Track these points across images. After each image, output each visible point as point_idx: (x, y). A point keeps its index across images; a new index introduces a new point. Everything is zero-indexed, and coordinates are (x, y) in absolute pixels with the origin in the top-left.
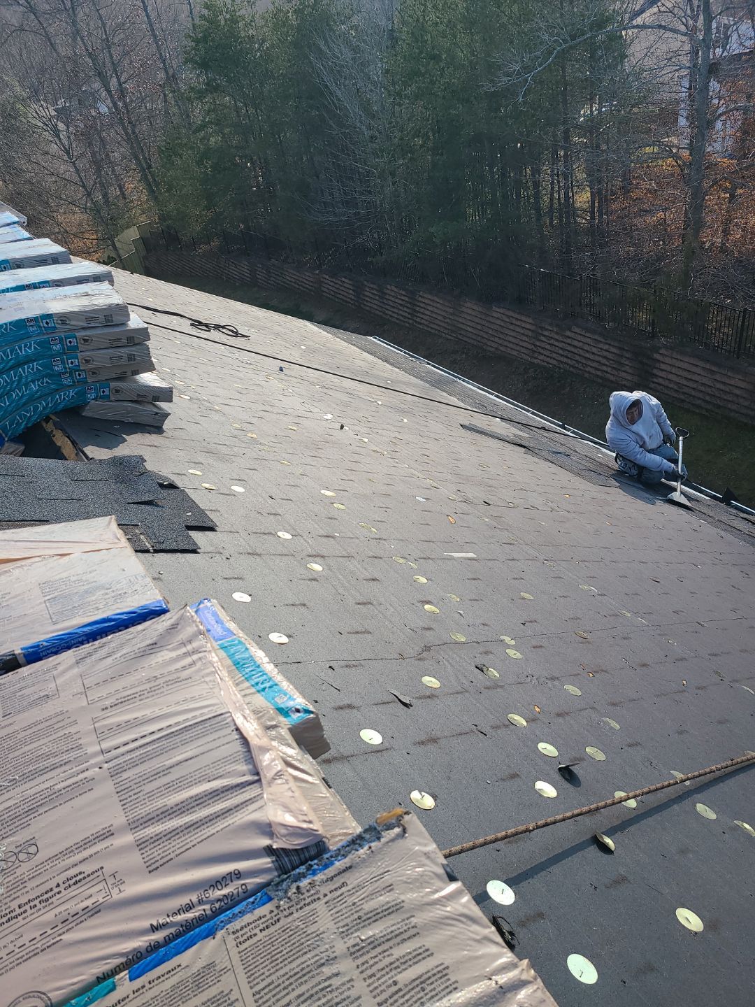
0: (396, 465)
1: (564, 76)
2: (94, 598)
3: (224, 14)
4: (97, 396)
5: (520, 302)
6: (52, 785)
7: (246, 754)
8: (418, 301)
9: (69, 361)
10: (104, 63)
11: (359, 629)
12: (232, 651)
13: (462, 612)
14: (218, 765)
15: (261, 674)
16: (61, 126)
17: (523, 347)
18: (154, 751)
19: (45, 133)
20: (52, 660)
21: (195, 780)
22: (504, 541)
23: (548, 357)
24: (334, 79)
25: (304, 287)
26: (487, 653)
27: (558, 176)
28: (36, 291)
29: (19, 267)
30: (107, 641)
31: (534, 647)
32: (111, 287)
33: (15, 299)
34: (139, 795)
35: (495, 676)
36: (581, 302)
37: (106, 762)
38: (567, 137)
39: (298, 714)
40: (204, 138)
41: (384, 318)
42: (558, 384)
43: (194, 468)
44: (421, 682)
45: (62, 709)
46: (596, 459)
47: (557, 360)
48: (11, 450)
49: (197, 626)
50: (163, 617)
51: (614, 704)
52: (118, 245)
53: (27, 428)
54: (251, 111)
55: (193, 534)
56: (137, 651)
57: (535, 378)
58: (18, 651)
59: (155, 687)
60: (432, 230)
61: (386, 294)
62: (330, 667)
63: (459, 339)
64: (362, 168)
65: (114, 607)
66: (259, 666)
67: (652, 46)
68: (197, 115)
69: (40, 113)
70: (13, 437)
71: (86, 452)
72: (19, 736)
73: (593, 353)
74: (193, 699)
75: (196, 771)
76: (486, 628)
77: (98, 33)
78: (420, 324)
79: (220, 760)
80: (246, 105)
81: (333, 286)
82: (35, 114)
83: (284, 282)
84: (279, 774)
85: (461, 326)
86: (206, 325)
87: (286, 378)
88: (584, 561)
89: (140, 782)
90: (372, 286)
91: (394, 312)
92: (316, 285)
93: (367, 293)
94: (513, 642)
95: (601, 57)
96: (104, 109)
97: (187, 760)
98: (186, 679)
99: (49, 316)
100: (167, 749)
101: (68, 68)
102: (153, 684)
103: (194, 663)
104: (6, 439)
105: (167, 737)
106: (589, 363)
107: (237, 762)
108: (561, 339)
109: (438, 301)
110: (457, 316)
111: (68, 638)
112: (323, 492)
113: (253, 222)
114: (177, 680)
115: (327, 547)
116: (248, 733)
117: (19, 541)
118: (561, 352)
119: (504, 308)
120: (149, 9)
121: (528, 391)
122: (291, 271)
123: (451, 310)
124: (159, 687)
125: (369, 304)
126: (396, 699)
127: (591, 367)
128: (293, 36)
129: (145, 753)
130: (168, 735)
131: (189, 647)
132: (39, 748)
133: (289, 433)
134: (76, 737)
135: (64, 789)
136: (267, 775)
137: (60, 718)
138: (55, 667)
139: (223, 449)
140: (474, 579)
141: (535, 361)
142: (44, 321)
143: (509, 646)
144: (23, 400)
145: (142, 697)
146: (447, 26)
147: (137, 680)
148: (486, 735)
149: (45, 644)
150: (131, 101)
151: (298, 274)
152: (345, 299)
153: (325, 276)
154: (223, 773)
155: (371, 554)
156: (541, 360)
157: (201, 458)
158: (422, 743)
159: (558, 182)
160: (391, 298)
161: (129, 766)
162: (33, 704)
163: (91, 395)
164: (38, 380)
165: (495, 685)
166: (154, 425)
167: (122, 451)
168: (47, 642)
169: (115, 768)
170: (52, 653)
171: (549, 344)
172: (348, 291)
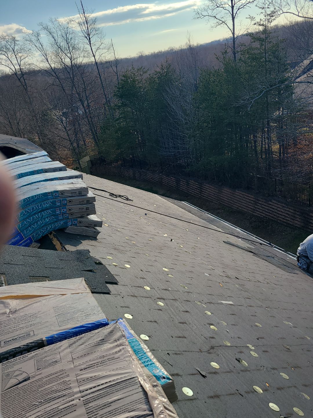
0: (195, 258)
1: (267, 101)
2: (76, 316)
3: (131, 79)
4: (72, 224)
5: (248, 188)
6: (58, 406)
7: (146, 400)
8: (203, 187)
9: (63, 210)
10: (83, 96)
11: (181, 335)
12: (133, 345)
13: (228, 330)
14: (133, 404)
15: (146, 357)
16: (64, 119)
17: (249, 208)
18: (104, 393)
19: (57, 121)
20: (58, 344)
21: (123, 410)
22: (246, 297)
23: (261, 212)
24: (172, 102)
25: (155, 180)
26: (241, 352)
27: (265, 138)
28: (53, 181)
29: (46, 172)
30: (82, 336)
31: (264, 352)
32: (82, 181)
33: (44, 185)
34: (97, 415)
35: (245, 365)
36: (275, 190)
37: (82, 397)
38: (268, 124)
39: (164, 380)
40: (119, 123)
41: (188, 194)
42: (266, 225)
43: (109, 256)
44: (210, 365)
45: (62, 368)
46: (287, 260)
47: (265, 214)
48: (35, 246)
49: (122, 332)
50: (107, 327)
51: (306, 386)
52: (81, 163)
53: (42, 237)
54: (138, 113)
55: (108, 285)
56: (95, 342)
57: (255, 222)
58: (44, 339)
59: (103, 361)
60: (210, 159)
61: (189, 184)
62: (168, 354)
63: (221, 203)
64: (181, 134)
65: (85, 321)
66: (145, 353)
67: (304, 89)
68: (117, 114)
69: (56, 114)
70: (36, 240)
71: (66, 247)
72: (44, 380)
73: (282, 212)
74: (121, 369)
75: (123, 406)
76: (240, 339)
77: (81, 86)
78: (204, 196)
79: (133, 402)
80: (136, 111)
81: (167, 180)
82: (54, 114)
83: (147, 178)
84: (161, 412)
85: (222, 198)
86: (115, 195)
87: (148, 218)
88: (285, 309)
89: (97, 409)
90: (183, 180)
91: (192, 191)
92: (160, 180)
93: (181, 183)
94: (253, 348)
95: (283, 93)
96: (81, 112)
97: (118, 400)
98: (117, 358)
99: (57, 191)
100: (110, 393)
101: (69, 98)
102: (102, 359)
103: (120, 351)
104: (33, 241)
105: (109, 387)
106: (280, 216)
107: (142, 404)
108: (267, 205)
109: (212, 187)
110: (220, 193)
111: (66, 334)
112: (164, 269)
113: (135, 155)
114: (113, 359)
115: (166, 295)
116: (146, 389)
117: (45, 287)
118: (267, 211)
119: (241, 191)
120: (102, 77)
121: (252, 227)
122: (150, 174)
123: (217, 191)
124: (105, 361)
125: (182, 188)
126: (199, 372)
127: (281, 218)
128: (156, 87)
129: (99, 394)
130: (109, 386)
131: (118, 343)
132: (52, 387)
133: (149, 242)
134: (69, 383)
135: (63, 409)
136: (157, 412)
137: (62, 373)
138: (60, 347)
139: (122, 248)
140: (233, 314)
141: (254, 214)
142: (55, 193)
143: (251, 350)
144: (43, 225)
145: (98, 365)
146: (218, 83)
147: (96, 357)
148: (243, 396)
149: (56, 336)
150: (92, 110)
151: (152, 175)
152: (172, 185)
153: (164, 176)
154: (135, 408)
155: (185, 299)
156: (258, 214)
157: (112, 251)
158: (212, 397)
159: (265, 141)
160: (191, 185)
161: (92, 400)
162: (50, 365)
163: (70, 224)
164: (49, 217)
165: (246, 370)
166: (94, 237)
167: (81, 247)
168: (56, 335)
169: (86, 401)
170: (58, 340)
171: (261, 207)
172: (173, 182)
